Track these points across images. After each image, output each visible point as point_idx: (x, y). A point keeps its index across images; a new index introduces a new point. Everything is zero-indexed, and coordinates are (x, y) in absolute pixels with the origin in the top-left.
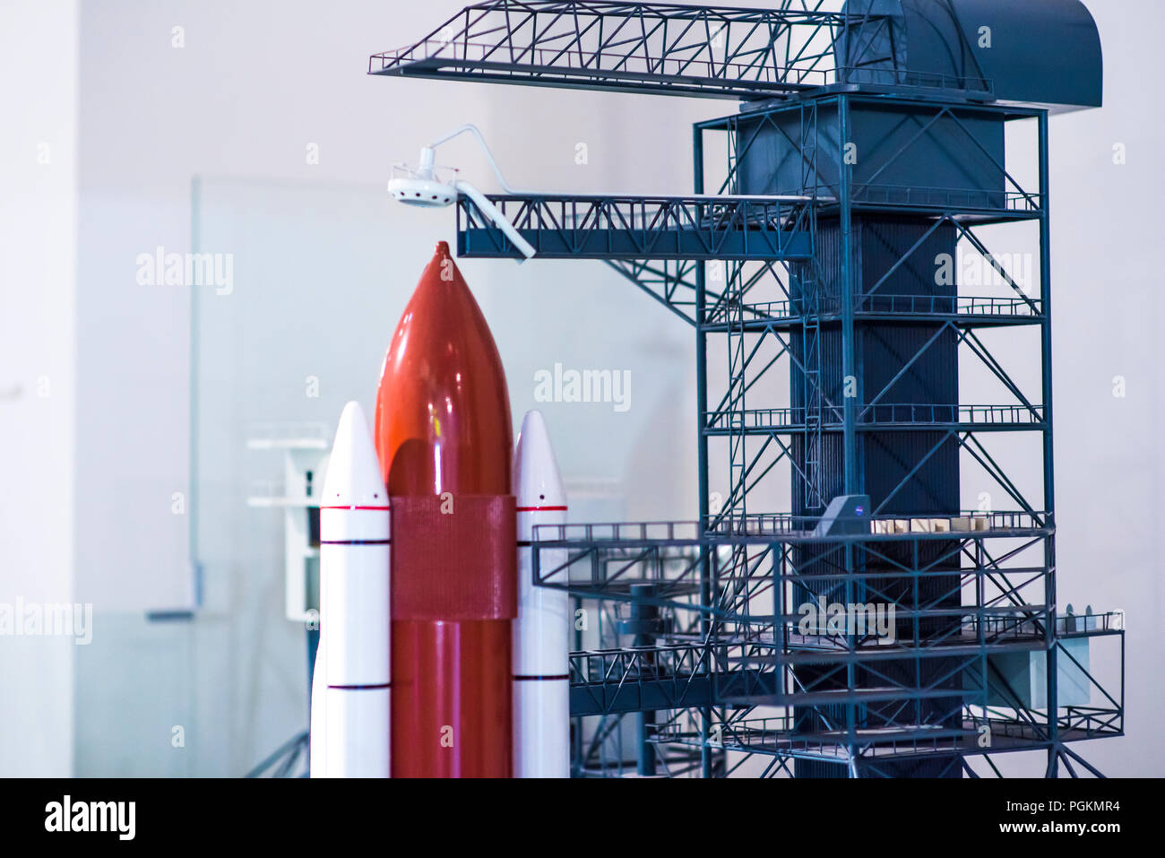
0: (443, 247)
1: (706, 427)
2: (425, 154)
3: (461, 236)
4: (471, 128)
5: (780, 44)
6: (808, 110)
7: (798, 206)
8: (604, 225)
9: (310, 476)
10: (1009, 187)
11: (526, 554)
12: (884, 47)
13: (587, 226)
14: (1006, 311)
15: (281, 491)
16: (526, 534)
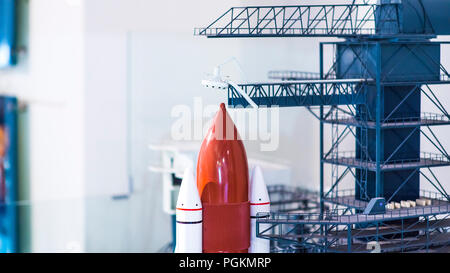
0: (223, 105)
1: (323, 160)
2: (216, 70)
3: (230, 100)
4: (234, 58)
5: (353, 14)
6: (364, 45)
7: (359, 84)
8: (285, 94)
9: (172, 160)
10: (442, 72)
11: (254, 221)
12: (394, 16)
13: (278, 95)
14: (439, 119)
15: (161, 166)
16: (254, 214)
